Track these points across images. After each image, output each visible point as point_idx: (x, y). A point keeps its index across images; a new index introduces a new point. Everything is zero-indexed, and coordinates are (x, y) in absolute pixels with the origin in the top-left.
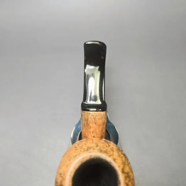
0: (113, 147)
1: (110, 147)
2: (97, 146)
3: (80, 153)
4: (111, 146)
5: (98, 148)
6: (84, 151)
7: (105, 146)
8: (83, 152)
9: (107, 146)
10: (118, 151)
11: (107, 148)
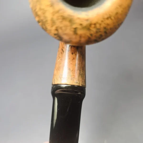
0: (52, 26)
1: (57, 27)
2: (76, 29)
3: (102, 21)
4: (54, 28)
5: (74, 26)
6: (95, 24)
7: (64, 28)
8: (97, 23)
9: (61, 28)
10: (44, 20)
11: (61, 25)
